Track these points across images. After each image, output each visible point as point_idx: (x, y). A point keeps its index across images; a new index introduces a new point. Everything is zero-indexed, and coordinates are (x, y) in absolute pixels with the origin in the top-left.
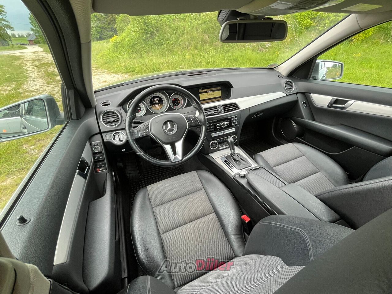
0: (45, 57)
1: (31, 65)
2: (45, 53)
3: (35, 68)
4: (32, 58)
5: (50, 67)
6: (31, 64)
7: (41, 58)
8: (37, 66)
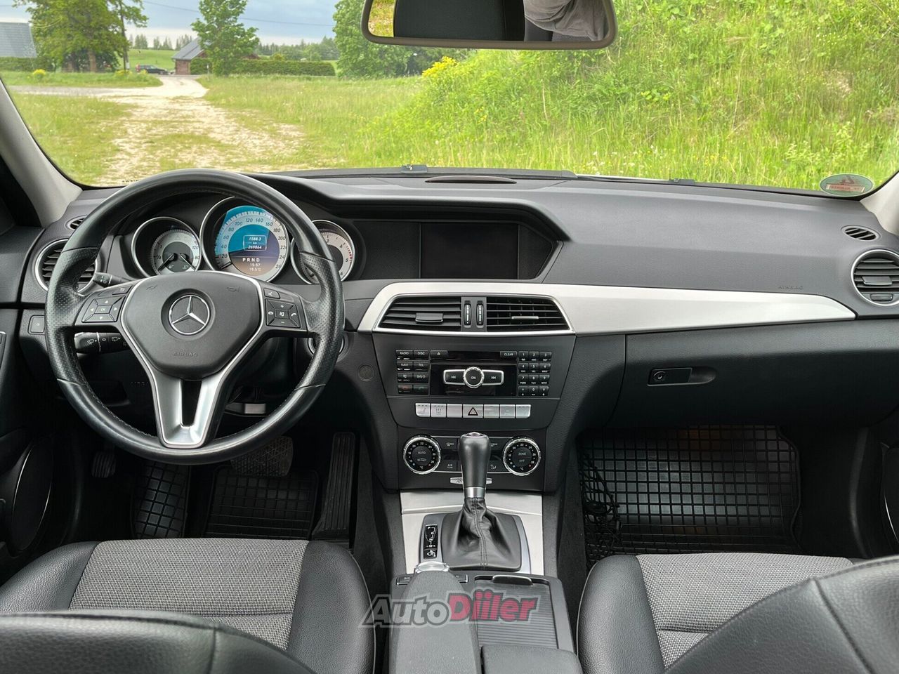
0: (193, 117)
1: (139, 135)
2: (204, 105)
3: (144, 145)
4: (156, 116)
5: (189, 148)
6: (141, 133)
7: (183, 117)
8: (151, 142)
